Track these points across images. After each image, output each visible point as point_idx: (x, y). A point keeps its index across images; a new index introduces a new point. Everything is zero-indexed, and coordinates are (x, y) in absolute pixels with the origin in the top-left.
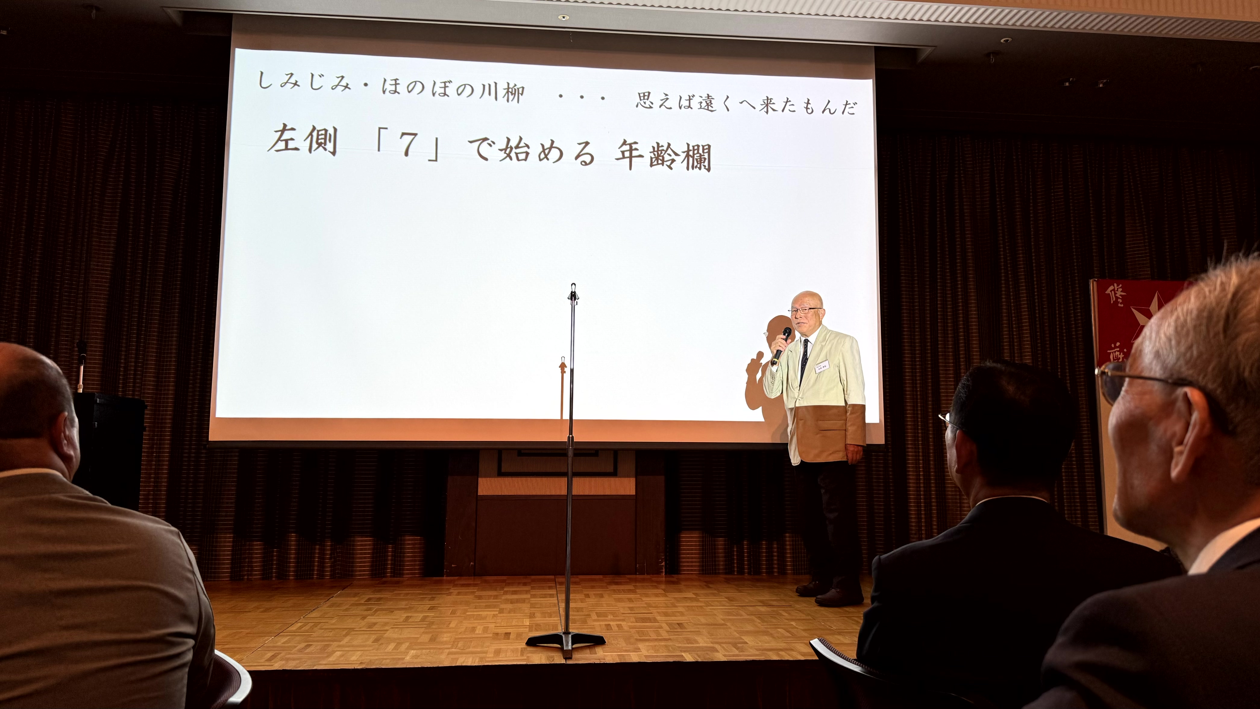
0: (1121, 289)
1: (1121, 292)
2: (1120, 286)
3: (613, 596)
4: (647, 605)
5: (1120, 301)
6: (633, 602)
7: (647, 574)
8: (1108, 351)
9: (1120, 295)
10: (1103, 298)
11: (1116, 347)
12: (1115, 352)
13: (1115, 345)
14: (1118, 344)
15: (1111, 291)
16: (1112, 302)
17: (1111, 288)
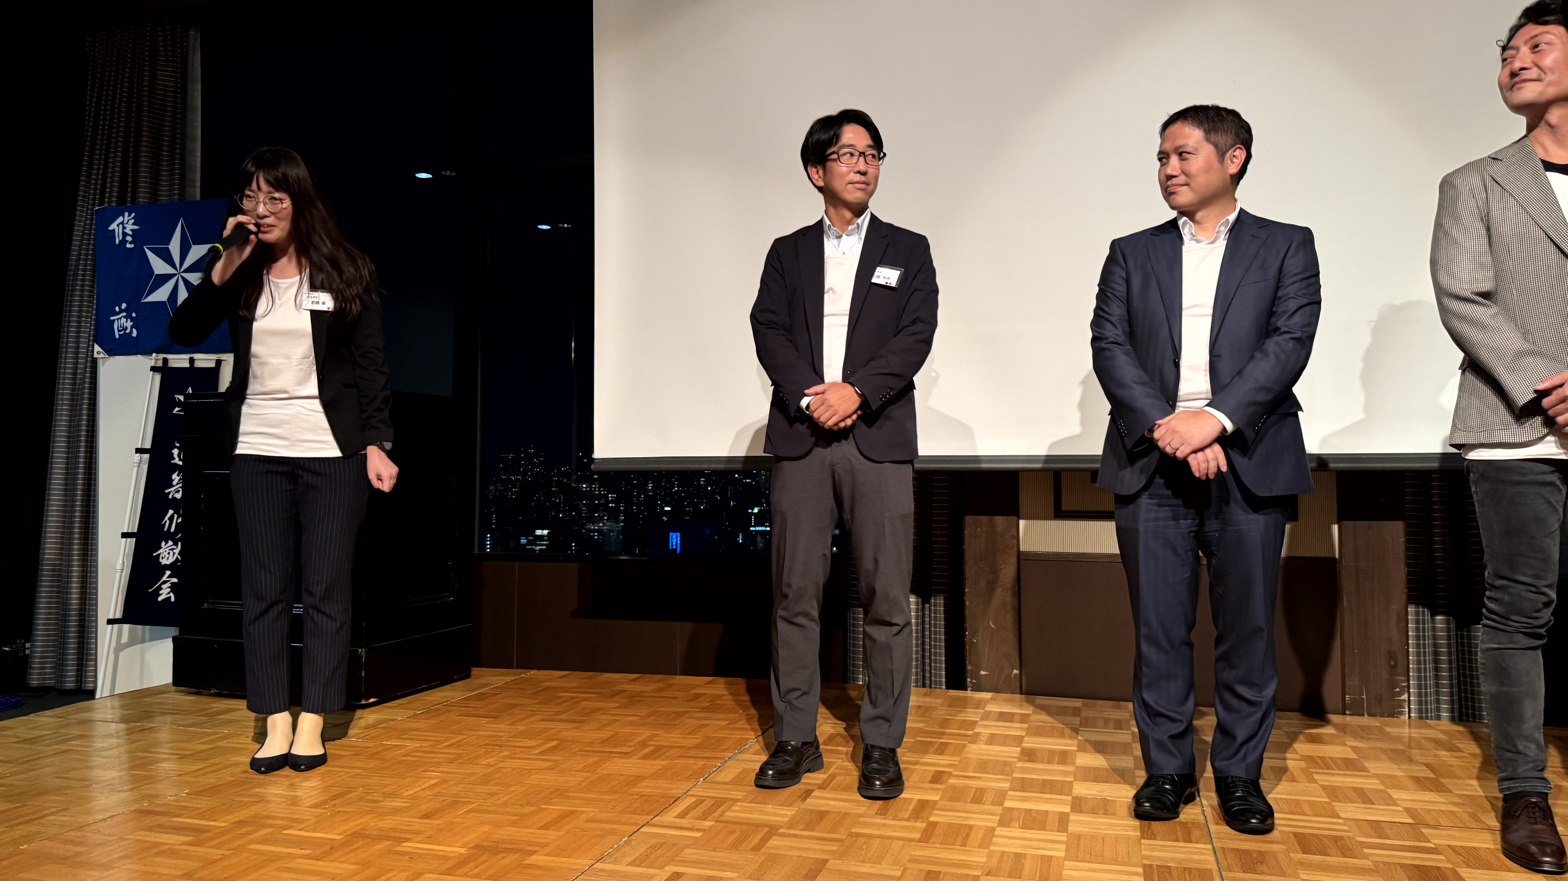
3: (1316, 777)
4: (1412, 818)
6: (1373, 803)
7: (1369, 715)
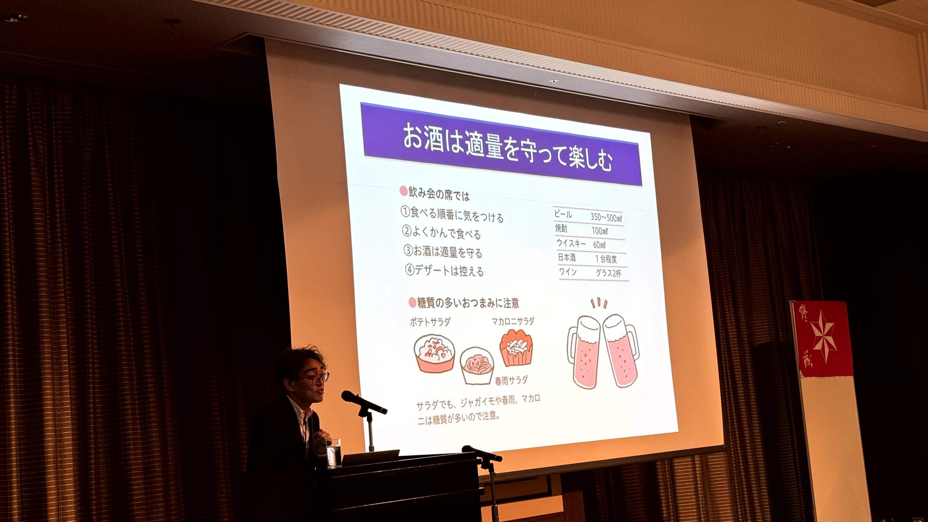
0: (805, 309)
1: (806, 310)
2: (805, 305)
5: (805, 317)
8: (804, 357)
9: (805, 313)
10: (798, 314)
11: (806, 354)
12: (806, 358)
13: (806, 352)
14: (807, 351)
15: (801, 310)
16: (802, 319)
17: (801, 308)
